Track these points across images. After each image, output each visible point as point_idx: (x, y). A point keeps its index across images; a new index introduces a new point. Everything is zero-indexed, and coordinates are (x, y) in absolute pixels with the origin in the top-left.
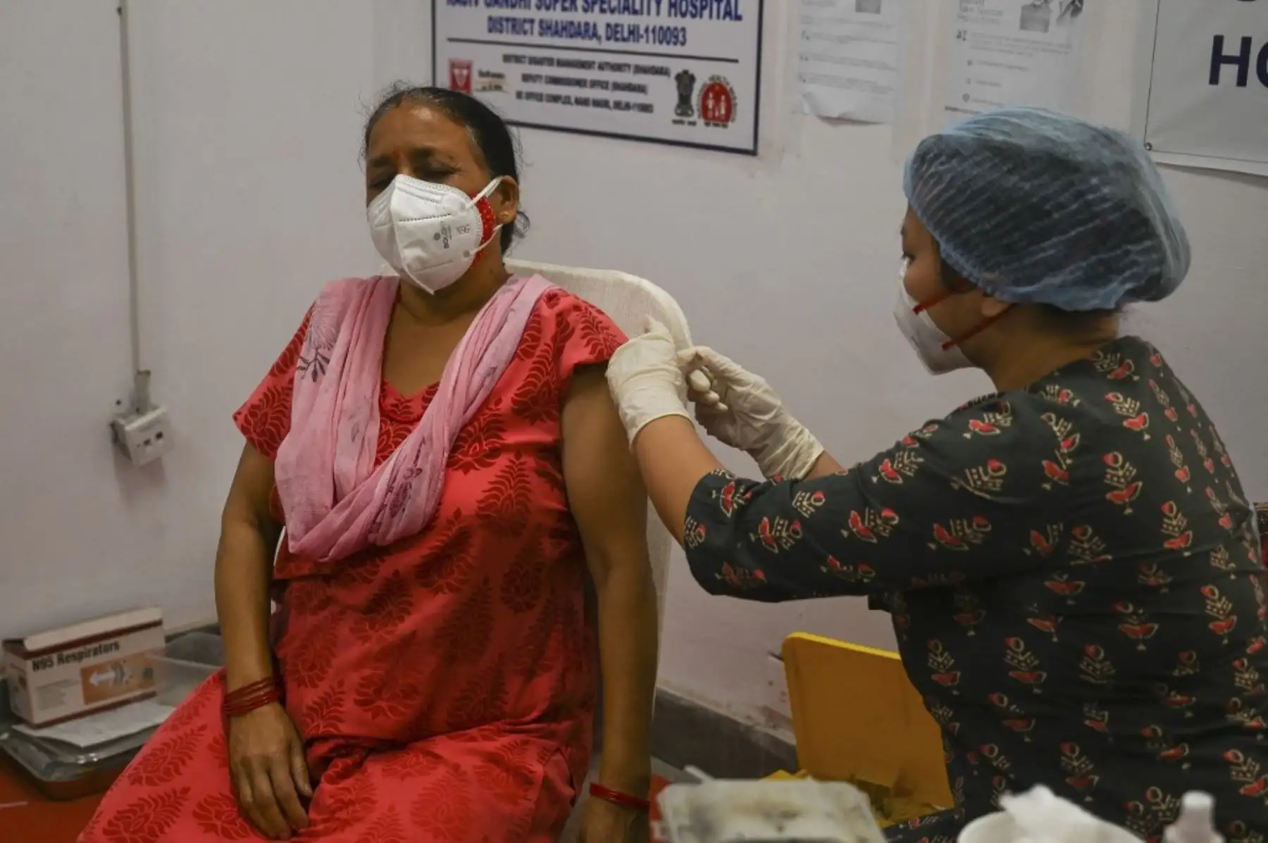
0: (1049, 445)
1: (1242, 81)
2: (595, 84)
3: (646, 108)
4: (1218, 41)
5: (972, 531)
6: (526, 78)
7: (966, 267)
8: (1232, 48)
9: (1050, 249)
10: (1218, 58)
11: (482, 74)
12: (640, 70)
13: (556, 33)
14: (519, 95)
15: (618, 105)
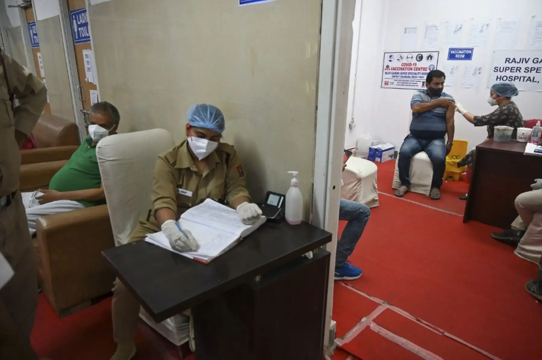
0: (511, 109)
1: (500, 80)
2: (409, 83)
3: (417, 86)
4: (497, 76)
5: (504, 117)
6: (398, 83)
7: (500, 95)
8: (499, 77)
9: (508, 92)
10: (497, 78)
11: (390, 83)
12: (417, 81)
13: (403, 77)
14: (396, 85)
15: (409, 85)
